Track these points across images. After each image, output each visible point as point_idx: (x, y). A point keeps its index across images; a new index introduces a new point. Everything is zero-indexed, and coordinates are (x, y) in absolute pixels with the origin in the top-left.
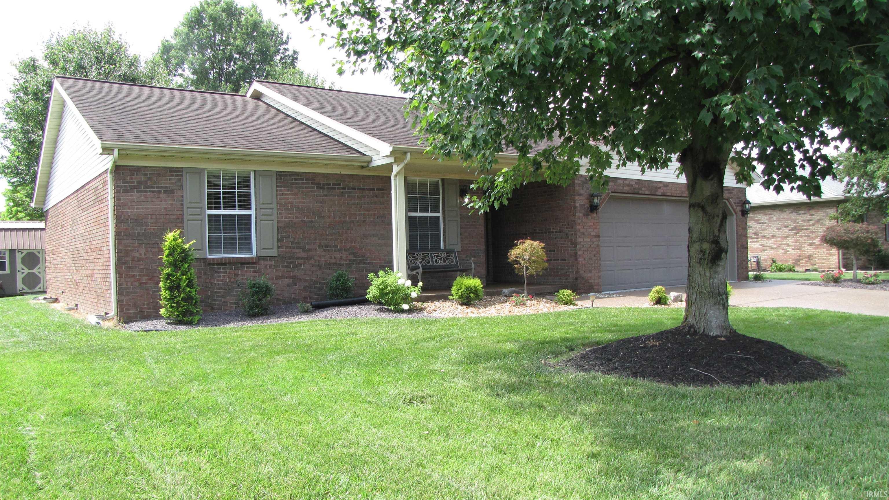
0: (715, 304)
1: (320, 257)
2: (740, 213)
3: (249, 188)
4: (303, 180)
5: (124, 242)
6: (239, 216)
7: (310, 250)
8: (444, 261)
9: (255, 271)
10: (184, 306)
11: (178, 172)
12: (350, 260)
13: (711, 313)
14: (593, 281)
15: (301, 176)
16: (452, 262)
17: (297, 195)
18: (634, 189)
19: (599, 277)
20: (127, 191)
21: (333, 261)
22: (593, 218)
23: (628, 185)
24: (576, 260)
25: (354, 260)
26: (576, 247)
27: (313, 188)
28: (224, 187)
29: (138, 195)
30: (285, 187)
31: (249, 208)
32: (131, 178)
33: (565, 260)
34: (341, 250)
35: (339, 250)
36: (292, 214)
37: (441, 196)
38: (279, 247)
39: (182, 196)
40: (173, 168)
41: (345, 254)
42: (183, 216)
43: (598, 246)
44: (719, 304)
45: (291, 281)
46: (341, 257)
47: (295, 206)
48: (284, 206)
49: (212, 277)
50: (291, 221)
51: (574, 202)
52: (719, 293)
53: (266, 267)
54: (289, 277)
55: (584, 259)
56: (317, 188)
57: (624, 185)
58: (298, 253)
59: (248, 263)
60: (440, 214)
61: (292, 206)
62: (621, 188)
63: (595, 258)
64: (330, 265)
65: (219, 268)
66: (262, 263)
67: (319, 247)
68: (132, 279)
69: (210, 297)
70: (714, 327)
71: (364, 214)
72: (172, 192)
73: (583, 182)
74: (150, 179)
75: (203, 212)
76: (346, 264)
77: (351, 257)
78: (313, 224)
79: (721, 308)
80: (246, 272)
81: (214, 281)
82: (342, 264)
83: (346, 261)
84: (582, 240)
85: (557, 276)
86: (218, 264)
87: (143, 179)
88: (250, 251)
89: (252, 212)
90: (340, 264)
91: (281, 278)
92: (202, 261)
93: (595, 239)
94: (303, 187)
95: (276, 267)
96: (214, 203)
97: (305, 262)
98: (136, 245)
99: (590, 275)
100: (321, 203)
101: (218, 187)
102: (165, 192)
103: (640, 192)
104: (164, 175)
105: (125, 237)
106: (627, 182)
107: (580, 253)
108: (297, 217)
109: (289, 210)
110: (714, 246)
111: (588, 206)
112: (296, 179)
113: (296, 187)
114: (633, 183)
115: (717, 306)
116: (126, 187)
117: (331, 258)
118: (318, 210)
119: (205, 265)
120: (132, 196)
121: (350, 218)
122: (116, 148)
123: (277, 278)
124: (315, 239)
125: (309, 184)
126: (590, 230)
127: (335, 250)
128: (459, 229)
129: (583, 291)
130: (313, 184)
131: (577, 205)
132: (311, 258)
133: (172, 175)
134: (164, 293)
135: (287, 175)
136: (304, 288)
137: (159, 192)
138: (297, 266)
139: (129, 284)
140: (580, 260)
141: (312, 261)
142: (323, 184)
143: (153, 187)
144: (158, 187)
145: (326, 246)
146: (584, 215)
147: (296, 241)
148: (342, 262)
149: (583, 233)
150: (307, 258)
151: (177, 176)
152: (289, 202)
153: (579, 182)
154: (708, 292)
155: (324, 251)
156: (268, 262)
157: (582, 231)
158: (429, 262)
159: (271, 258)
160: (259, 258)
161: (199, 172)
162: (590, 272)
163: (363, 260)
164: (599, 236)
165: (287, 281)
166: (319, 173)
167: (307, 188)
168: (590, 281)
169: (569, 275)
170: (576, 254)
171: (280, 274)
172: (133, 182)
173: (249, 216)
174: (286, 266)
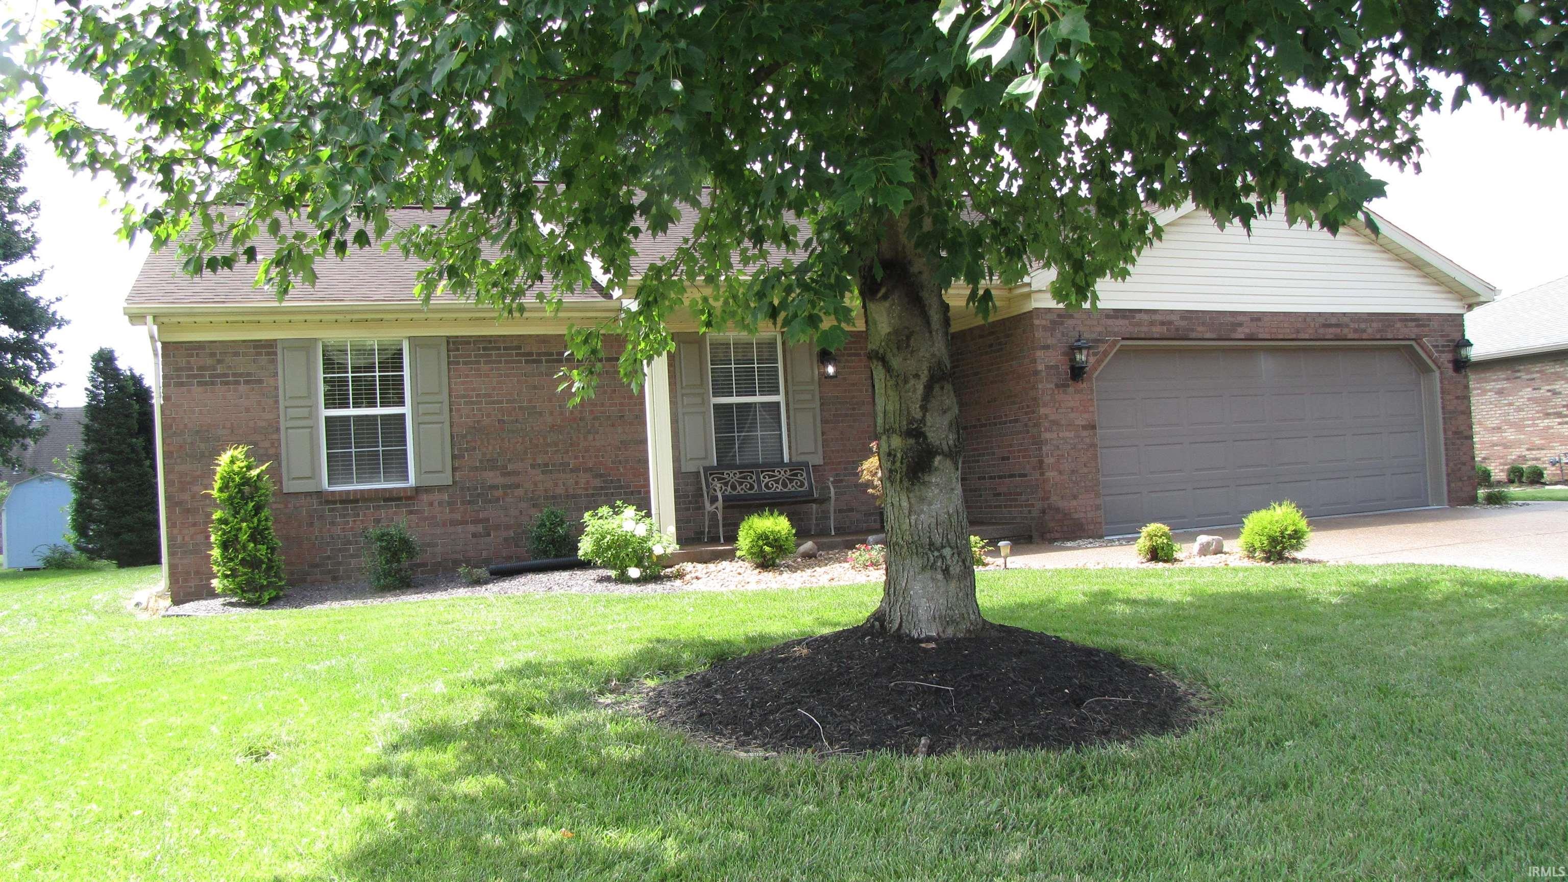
0: (924, 568)
1: (535, 484)
2: (1450, 366)
3: (401, 368)
4: (499, 349)
5: (177, 468)
6: (384, 417)
7: (515, 473)
8: (785, 485)
9: (411, 512)
10: (245, 574)
11: (268, 348)
12: (595, 488)
13: (917, 588)
14: (1082, 515)
15: (495, 342)
16: (802, 485)
17: (487, 376)
18: (1177, 330)
19: (1098, 507)
20: (182, 384)
21: (560, 490)
22: (1077, 392)
23: (1163, 323)
24: (1042, 474)
25: (602, 488)
26: (1040, 449)
27: (520, 362)
28: (356, 369)
29: (200, 389)
30: (465, 363)
31: (401, 403)
32: (188, 362)
33: (1025, 475)
34: (575, 470)
35: (572, 471)
36: (480, 410)
37: (780, 365)
38: (454, 469)
39: (277, 388)
40: (260, 341)
41: (583, 478)
42: (278, 422)
43: (1093, 445)
44: (933, 567)
45: (480, 528)
46: (577, 483)
47: (485, 395)
48: (464, 396)
49: (333, 523)
50: (478, 422)
51: (1034, 361)
52: (931, 544)
53: (431, 504)
54: (476, 522)
55: (1060, 473)
56: (527, 362)
57: (1152, 323)
58: (492, 477)
59: (399, 499)
60: (780, 398)
61: (478, 396)
62: (1145, 329)
63: (1086, 470)
64: (554, 497)
65: (346, 509)
66: (425, 497)
67: (533, 466)
68: (192, 530)
69: (329, 558)
70: (924, 618)
71: (621, 404)
72: (260, 382)
73: (1053, 322)
74: (219, 362)
75: (312, 414)
76: (587, 495)
77: (597, 482)
78: (519, 425)
79: (940, 576)
80: (395, 513)
81: (338, 530)
82: (580, 496)
83: (586, 489)
84: (1054, 435)
85: (1015, 506)
86: (342, 502)
87: (209, 362)
88: (406, 478)
89: (406, 410)
90: (574, 496)
91: (464, 522)
92: (314, 497)
93: (1085, 433)
94: (500, 362)
95: (449, 504)
96: (335, 398)
97: (506, 494)
98: (199, 473)
99: (1074, 503)
100: (535, 387)
101: (343, 368)
102: (247, 382)
103: (1193, 335)
104: (245, 354)
105: (178, 461)
106: (1158, 317)
107: (1049, 461)
108: (489, 415)
109: (472, 403)
110: (912, 441)
111: (1065, 368)
112: (485, 349)
113: (486, 363)
114: (1174, 318)
115: (928, 574)
116: (179, 377)
117: (556, 485)
118: (530, 401)
119: (321, 503)
120: (189, 391)
121: (592, 412)
122: (150, 314)
123: (454, 523)
124: (525, 453)
125: (511, 355)
126: (1072, 415)
127: (564, 471)
128: (819, 424)
129: (1058, 535)
130: (517, 355)
131: (1041, 367)
132: (518, 486)
133: (260, 354)
134: (216, 553)
135: (468, 343)
136: (506, 540)
137: (237, 383)
138: (490, 501)
139: (187, 539)
140: (1050, 474)
141: (519, 492)
142: (539, 354)
143: (225, 375)
144: (234, 375)
145: (546, 465)
146: (1057, 386)
147: (488, 457)
148: (580, 492)
149: (1055, 423)
150: (510, 487)
151: (268, 354)
152: (473, 390)
153: (1044, 322)
154: (908, 543)
155: (543, 472)
156: (436, 497)
157: (1052, 417)
158: (752, 487)
159: (441, 488)
160: (417, 490)
161: (306, 346)
162: (1075, 497)
163: (621, 487)
164: (1093, 427)
165: (471, 528)
166: (530, 336)
167: (507, 362)
168: (1076, 516)
169: (1033, 506)
170: (1041, 462)
171: (458, 517)
172: (191, 369)
173: (403, 416)
174: (469, 502)
